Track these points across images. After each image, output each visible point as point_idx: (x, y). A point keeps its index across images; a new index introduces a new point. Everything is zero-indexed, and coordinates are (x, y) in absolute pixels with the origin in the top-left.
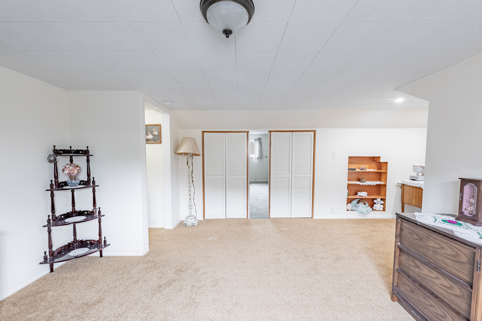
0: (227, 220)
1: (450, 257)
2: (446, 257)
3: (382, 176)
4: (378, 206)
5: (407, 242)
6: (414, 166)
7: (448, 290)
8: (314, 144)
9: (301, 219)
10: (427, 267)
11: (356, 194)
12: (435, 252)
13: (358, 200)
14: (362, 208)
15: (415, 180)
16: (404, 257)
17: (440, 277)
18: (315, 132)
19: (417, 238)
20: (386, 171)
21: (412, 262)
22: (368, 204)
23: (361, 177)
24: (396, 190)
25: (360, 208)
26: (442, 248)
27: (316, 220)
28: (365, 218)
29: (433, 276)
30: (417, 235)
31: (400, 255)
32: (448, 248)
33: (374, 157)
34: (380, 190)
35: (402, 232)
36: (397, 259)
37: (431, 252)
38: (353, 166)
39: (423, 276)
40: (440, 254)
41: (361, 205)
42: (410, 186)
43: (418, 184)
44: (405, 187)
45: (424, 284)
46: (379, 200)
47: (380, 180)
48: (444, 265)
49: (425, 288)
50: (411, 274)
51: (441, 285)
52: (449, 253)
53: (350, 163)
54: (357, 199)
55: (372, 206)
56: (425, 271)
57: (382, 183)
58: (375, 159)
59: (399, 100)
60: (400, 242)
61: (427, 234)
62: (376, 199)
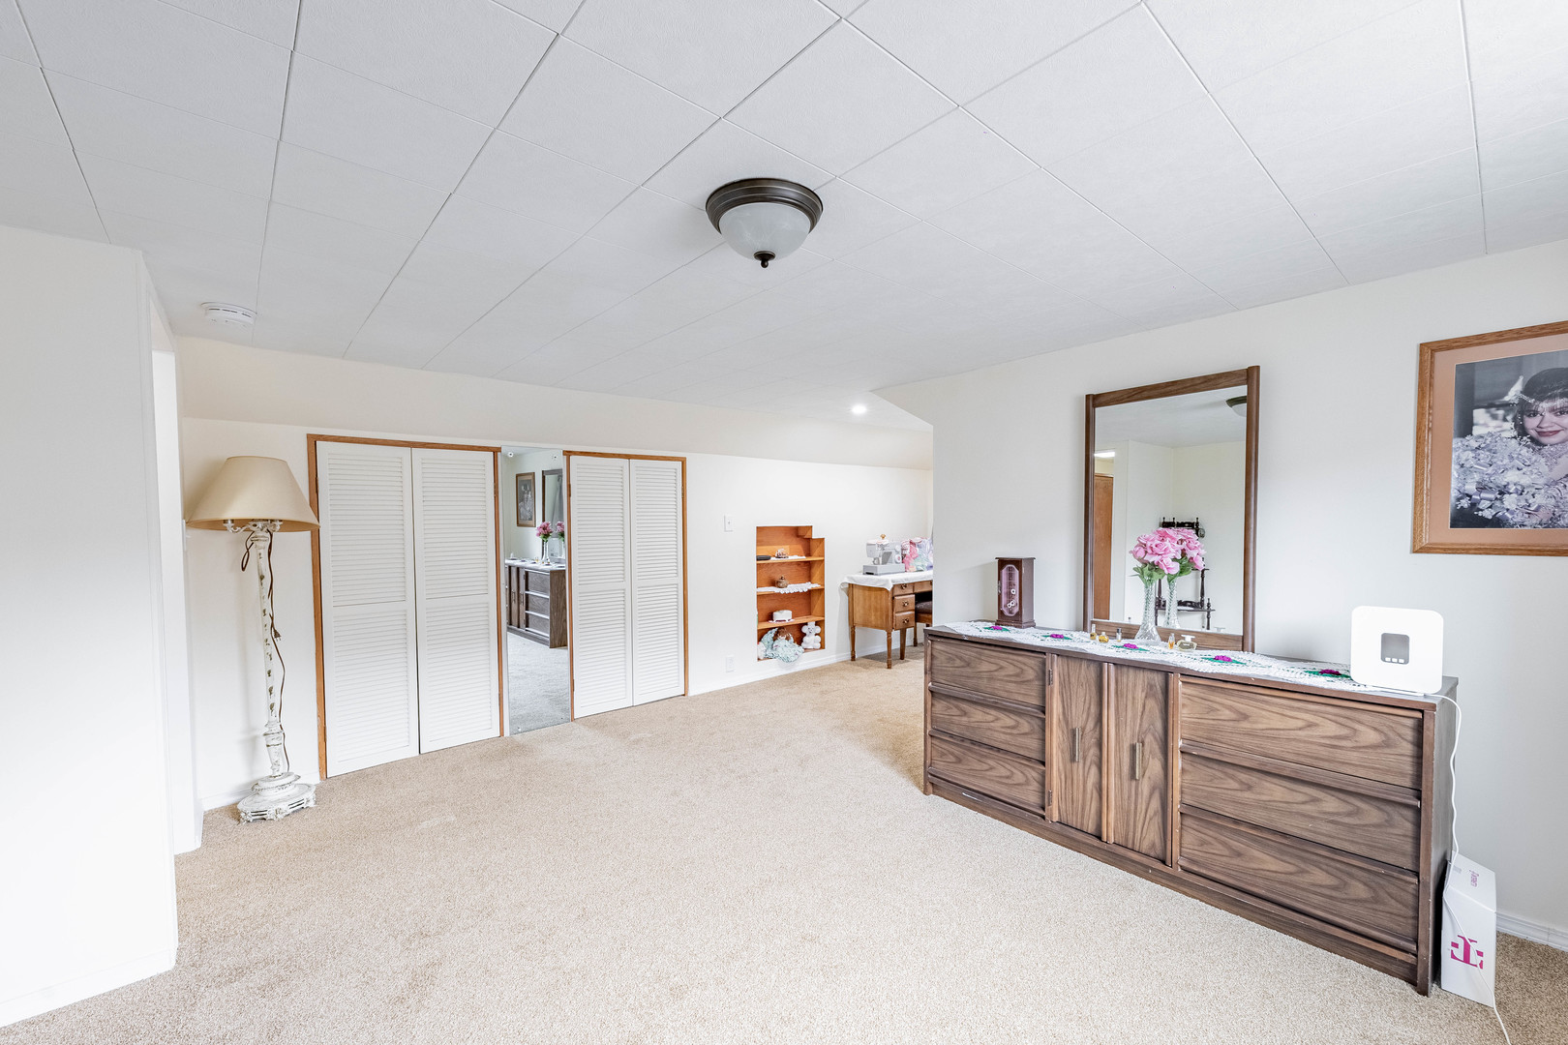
0: (425, 759)
1: (1013, 679)
2: (1007, 681)
3: (813, 570)
4: (811, 640)
5: (944, 677)
6: (868, 545)
7: (1015, 732)
8: (683, 494)
9: (661, 702)
10: (980, 708)
11: (770, 617)
12: (991, 679)
13: (774, 631)
14: (785, 648)
15: (872, 574)
16: (940, 706)
17: (1001, 715)
18: (683, 461)
19: (962, 664)
20: (821, 558)
21: (955, 710)
22: (792, 639)
23: (777, 577)
24: (839, 598)
25: (779, 649)
26: (1002, 668)
27: (697, 698)
28: (793, 671)
29: (990, 718)
30: (961, 658)
31: (932, 705)
32: (1009, 664)
33: (797, 529)
34: (810, 602)
35: (935, 662)
36: (929, 713)
37: (985, 680)
38: (765, 551)
39: (975, 725)
40: (999, 680)
41: (782, 641)
42: (864, 588)
43: (879, 581)
44: (856, 591)
45: (976, 738)
46: (812, 625)
47: (809, 579)
48: (1005, 695)
49: (981, 744)
50: (956, 730)
51: (1002, 727)
52: (1011, 673)
53: (759, 543)
54: (771, 629)
55: (799, 641)
56: (978, 715)
57: (816, 586)
58: (801, 533)
59: (859, 409)
60: (933, 681)
61: (977, 652)
62: (806, 624)
